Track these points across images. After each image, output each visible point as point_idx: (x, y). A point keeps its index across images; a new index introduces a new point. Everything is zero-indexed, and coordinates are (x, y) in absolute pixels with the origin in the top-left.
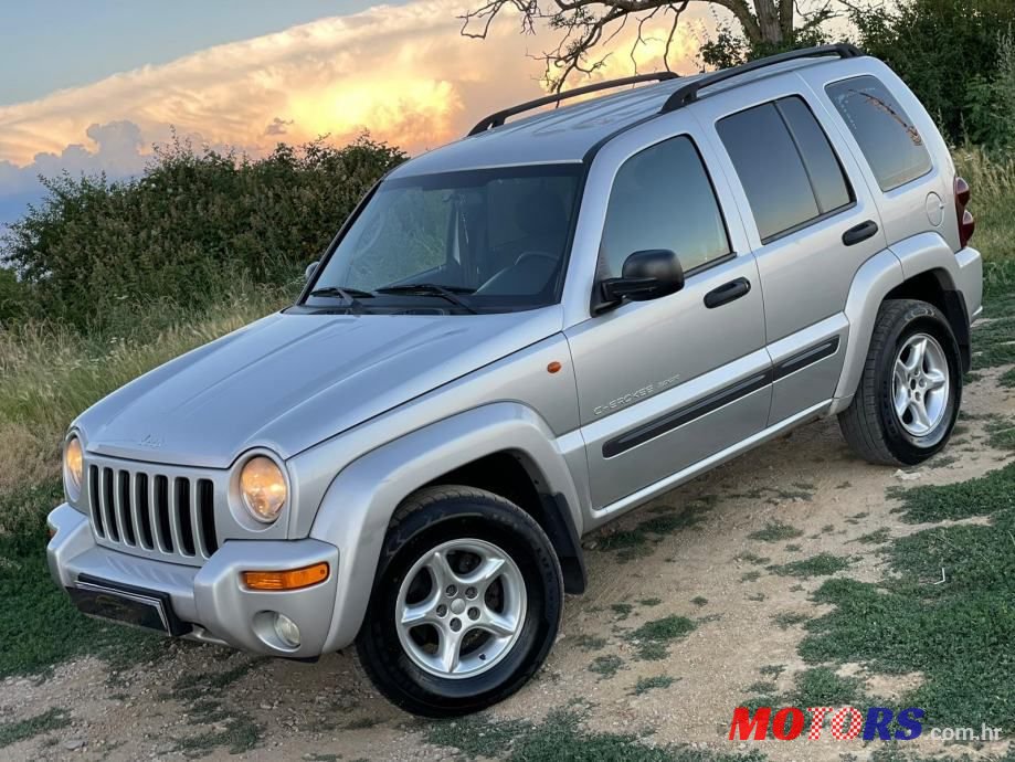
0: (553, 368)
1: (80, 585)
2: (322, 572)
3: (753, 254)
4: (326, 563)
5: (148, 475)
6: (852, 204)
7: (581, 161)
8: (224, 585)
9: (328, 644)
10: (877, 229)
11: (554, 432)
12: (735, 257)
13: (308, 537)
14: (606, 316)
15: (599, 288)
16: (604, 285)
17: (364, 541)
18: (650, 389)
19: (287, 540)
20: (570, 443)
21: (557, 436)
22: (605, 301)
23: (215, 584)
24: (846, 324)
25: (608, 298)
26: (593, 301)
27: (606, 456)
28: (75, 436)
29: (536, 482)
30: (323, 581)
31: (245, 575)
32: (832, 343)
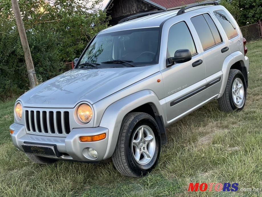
0: (159, 81)
1: (25, 144)
2: (104, 136)
3: (202, 54)
4: (105, 133)
5: (47, 111)
6: (222, 42)
7: (159, 27)
8: (75, 141)
9: (105, 157)
10: (229, 49)
11: (159, 99)
12: (198, 54)
13: (99, 126)
14: (170, 67)
15: (168, 60)
16: (169, 59)
17: (116, 127)
18: (180, 88)
19: (93, 127)
20: (163, 102)
21: (159, 100)
22: (170, 63)
23: (72, 141)
24: (222, 73)
25: (170, 62)
26: (167, 64)
27: (171, 106)
28: (19, 103)
29: (155, 112)
30: (104, 139)
31: (81, 138)
32: (219, 79)
